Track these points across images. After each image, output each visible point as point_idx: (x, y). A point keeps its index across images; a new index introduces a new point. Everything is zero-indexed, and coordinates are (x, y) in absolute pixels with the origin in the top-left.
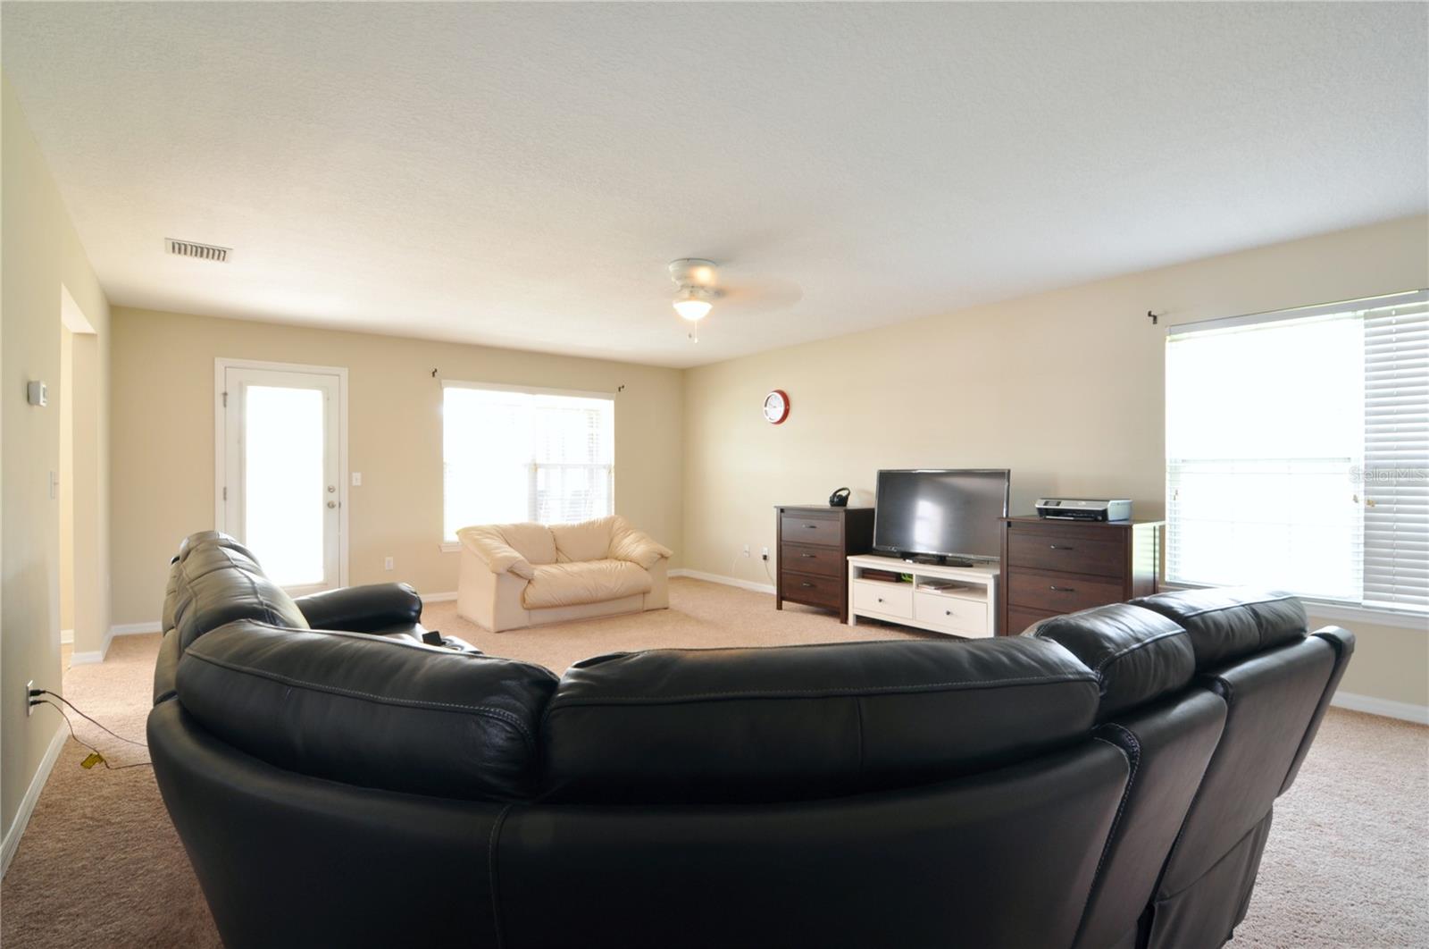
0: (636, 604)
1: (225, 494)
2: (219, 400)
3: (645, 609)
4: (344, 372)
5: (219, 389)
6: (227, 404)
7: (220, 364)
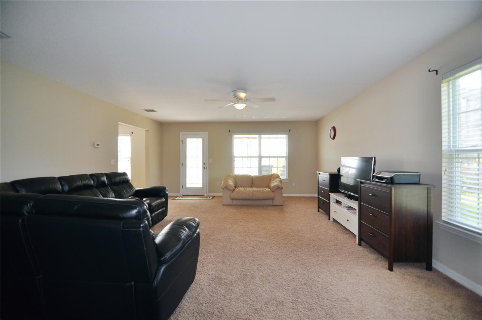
0: (270, 202)
1: (182, 165)
2: (181, 142)
3: (273, 205)
4: (207, 133)
5: (181, 140)
6: (183, 143)
7: (181, 133)
